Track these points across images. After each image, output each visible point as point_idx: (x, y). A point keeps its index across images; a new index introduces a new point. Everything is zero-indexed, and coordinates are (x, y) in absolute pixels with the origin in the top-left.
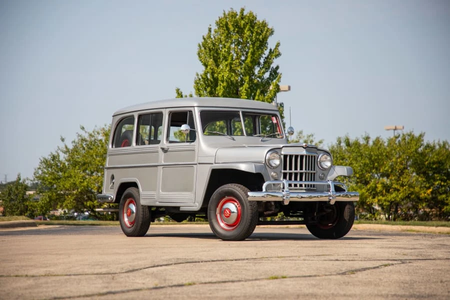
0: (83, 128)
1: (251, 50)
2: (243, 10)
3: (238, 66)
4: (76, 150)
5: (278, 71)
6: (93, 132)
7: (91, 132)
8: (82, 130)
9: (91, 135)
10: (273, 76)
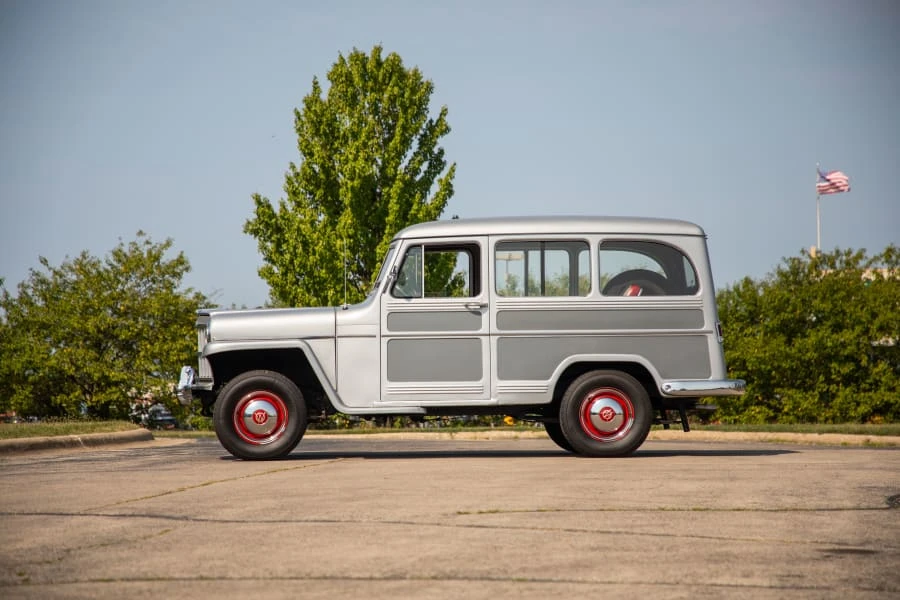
0: (44, 262)
1: (401, 121)
2: (378, 50)
3: (377, 151)
4: (25, 300)
5: (443, 159)
6: (62, 268)
7: (58, 268)
8: (42, 265)
9: (56, 273)
10: (435, 167)
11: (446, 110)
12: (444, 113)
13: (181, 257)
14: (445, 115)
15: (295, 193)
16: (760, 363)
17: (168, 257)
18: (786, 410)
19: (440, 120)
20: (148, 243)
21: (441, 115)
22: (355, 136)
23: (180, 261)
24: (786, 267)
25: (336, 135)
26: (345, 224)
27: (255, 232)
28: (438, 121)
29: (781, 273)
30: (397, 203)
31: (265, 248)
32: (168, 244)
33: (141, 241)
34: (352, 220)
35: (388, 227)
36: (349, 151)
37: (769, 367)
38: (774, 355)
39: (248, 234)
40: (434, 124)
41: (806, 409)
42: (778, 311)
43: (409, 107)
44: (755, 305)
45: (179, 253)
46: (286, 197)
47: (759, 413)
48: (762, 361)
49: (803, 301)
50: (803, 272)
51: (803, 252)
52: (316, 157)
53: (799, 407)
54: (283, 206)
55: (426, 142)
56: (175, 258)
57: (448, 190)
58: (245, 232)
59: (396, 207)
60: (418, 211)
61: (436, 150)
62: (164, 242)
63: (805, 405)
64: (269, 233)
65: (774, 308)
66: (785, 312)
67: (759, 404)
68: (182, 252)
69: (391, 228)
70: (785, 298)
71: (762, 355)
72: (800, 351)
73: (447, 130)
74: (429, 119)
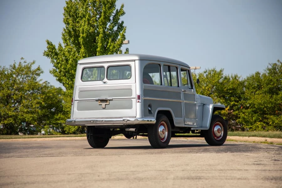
1: (103, 10)
3: (95, 22)
10: (120, 29)
11: (123, 5)
12: (123, 6)
13: (39, 67)
14: (123, 7)
15: (65, 40)
16: (260, 105)
17: (34, 68)
18: (270, 123)
19: (121, 9)
20: (25, 62)
21: (121, 7)
22: (84, 16)
23: (39, 69)
24: (270, 67)
25: (78, 16)
26: (82, 52)
27: (48, 55)
28: (120, 10)
29: (269, 70)
30: (101, 43)
31: (54, 62)
32: (34, 63)
33: (22, 61)
34: (84, 50)
35: (98, 53)
36: (82, 22)
37: (263, 107)
38: (265, 102)
39: (45, 56)
40: (118, 11)
41: (277, 123)
42: (268, 84)
43: (107, 4)
44: (259, 82)
45: (38, 66)
46: (62, 42)
47: (260, 124)
48: (260, 104)
49: (277, 80)
50: (278, 68)
51: (278, 61)
52: (70, 25)
53: (274, 122)
54: (60, 45)
55: (116, 19)
56: (37, 68)
57: (124, 37)
58: (44, 55)
59: (101, 45)
60: (110, 46)
61: (120, 21)
62: (32, 62)
63: (276, 122)
64: (53, 55)
65: (266, 83)
66: (270, 85)
67: (260, 121)
68: (39, 66)
69: (99, 53)
70: (270, 79)
71: (260, 102)
72: (275, 100)
73: (124, 13)
74: (116, 9)
